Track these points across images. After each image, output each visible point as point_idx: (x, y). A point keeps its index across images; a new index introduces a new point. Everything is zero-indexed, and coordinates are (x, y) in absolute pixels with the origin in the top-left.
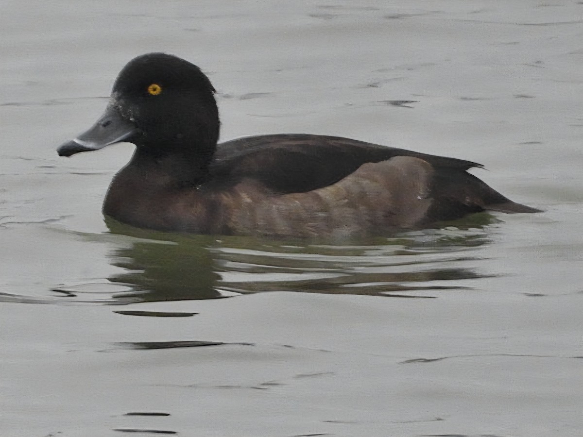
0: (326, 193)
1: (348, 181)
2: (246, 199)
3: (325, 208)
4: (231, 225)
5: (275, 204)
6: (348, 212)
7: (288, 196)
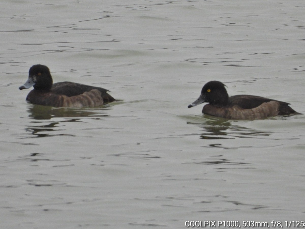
0: (254, 109)
1: (259, 107)
2: (235, 110)
3: (253, 113)
4: (231, 115)
5: (242, 111)
6: (259, 114)
7: (245, 110)
